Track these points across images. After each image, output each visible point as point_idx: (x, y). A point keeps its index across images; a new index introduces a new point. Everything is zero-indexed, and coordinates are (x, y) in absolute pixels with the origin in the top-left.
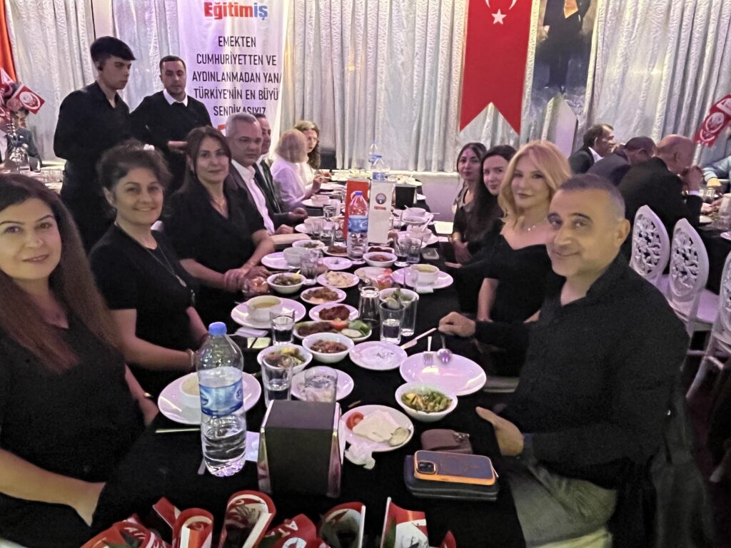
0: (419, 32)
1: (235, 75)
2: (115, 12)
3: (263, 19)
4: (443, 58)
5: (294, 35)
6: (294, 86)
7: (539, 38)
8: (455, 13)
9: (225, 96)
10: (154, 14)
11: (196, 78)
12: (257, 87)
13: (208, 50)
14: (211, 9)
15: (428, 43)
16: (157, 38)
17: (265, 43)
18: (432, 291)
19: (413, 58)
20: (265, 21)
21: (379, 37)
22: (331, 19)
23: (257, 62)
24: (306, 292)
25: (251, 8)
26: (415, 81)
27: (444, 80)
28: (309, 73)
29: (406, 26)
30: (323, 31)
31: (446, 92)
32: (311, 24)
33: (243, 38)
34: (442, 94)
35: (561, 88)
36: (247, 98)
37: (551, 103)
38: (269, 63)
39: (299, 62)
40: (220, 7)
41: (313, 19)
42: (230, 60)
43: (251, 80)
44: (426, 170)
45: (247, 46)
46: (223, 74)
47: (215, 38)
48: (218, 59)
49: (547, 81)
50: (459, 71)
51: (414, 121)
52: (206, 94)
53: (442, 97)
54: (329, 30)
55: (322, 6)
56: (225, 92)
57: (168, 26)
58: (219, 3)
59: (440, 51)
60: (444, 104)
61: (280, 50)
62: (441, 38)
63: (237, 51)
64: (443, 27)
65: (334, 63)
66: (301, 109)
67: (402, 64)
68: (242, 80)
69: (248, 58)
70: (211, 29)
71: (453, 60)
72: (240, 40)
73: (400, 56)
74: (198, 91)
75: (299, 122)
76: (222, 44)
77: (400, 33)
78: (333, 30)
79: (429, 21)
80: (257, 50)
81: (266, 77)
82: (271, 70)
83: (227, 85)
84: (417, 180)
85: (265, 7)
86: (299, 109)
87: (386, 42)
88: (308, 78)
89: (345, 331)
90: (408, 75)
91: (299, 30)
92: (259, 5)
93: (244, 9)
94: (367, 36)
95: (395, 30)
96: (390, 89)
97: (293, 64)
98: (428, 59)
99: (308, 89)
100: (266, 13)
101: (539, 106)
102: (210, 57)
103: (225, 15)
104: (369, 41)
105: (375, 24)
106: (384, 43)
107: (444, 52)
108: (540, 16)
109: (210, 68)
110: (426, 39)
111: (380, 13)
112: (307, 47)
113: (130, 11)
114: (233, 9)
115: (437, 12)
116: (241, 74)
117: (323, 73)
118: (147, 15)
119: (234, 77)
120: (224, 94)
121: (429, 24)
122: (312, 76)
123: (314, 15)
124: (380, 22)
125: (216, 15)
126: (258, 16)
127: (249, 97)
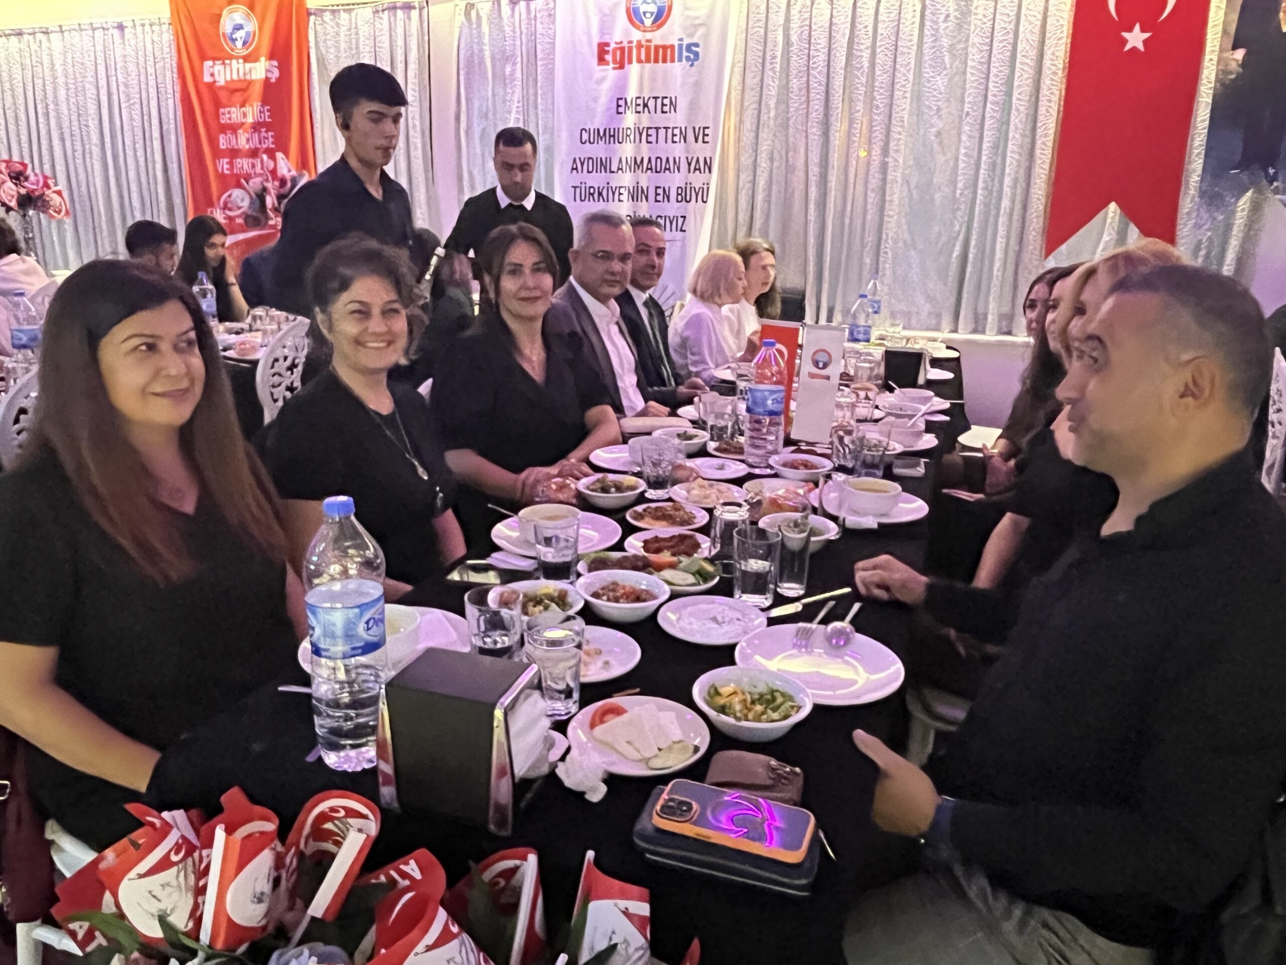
0: (972, 74)
1: (639, 161)
2: (461, 66)
3: (692, 65)
4: (1018, 119)
5: (743, 91)
6: (738, 177)
7: (1223, 72)
8: (1048, 35)
9: (622, 197)
10: (519, 66)
11: (576, 169)
12: (674, 181)
13: (598, 122)
14: (607, 52)
15: (990, 94)
16: (521, 104)
17: (693, 107)
18: (875, 526)
19: (960, 123)
20: (694, 68)
21: (897, 86)
22: (809, 61)
23: (676, 139)
24: (640, 508)
25: (672, 47)
26: (961, 165)
27: (1019, 161)
28: (764, 155)
29: (948, 66)
30: (795, 81)
31: (1022, 183)
32: (773, 69)
33: (656, 98)
34: (1014, 187)
35: (1267, 174)
36: (656, 201)
37: (1245, 202)
38: (696, 141)
39: (748, 137)
40: (622, 49)
41: (778, 60)
42: (632, 137)
43: (666, 169)
44: (975, 331)
45: (663, 112)
46: (620, 161)
47: (611, 101)
48: (614, 136)
49: (1238, 157)
50: (1050, 144)
51: (956, 239)
52: (590, 194)
53: (1014, 195)
54: (805, 79)
55: (794, 38)
56: (622, 190)
57: (539, 85)
58: (621, 42)
59: (1014, 106)
60: (1018, 207)
61: (716, 119)
62: (1016, 84)
63: (645, 120)
64: (1022, 63)
65: (811, 137)
66: (747, 218)
67: (939, 134)
68: (651, 169)
69: (662, 132)
70: (606, 86)
71: (1039, 124)
72: (651, 103)
73: (935, 120)
74: (578, 190)
75: (741, 240)
76: (621, 110)
77: (938, 78)
78: (811, 78)
79: (994, 52)
80: (678, 119)
81: (689, 164)
82: (700, 151)
83: (626, 179)
84: (948, 348)
85: (697, 45)
86: (743, 217)
87: (908, 95)
88: (763, 163)
89: (668, 574)
90: (949, 155)
91: (752, 80)
92: (685, 42)
93: (661, 50)
94: (873, 86)
95: (928, 72)
96: (913, 182)
97: (738, 140)
98: (988, 123)
99: (762, 182)
100: (696, 54)
101: (1218, 209)
102: (602, 133)
103: (630, 62)
104: (875, 94)
105: (890, 63)
106: (905, 98)
107: (1022, 108)
108: (1225, 32)
109: (598, 150)
110: (987, 89)
111: (899, 43)
112: (764, 109)
113: (484, 63)
114: (643, 51)
115: (1011, 36)
116: (650, 159)
117: (791, 154)
118: (508, 69)
119: (637, 164)
120: (620, 194)
121: (993, 59)
122: (772, 160)
123: (779, 54)
124: (899, 60)
125: (614, 62)
126: (684, 59)
127: (660, 198)
